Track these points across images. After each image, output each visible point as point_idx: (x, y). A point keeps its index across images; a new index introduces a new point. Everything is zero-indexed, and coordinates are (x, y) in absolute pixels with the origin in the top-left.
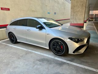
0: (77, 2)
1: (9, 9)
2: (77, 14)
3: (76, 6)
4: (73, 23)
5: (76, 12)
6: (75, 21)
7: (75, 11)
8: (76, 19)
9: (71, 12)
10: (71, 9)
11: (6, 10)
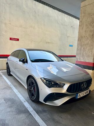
0: (85, 31)
1: (18, 40)
2: (85, 48)
3: (84, 37)
4: (79, 60)
5: (84, 45)
6: (82, 58)
7: (83, 43)
8: (83, 55)
9: (78, 45)
10: (78, 40)
11: (15, 40)
